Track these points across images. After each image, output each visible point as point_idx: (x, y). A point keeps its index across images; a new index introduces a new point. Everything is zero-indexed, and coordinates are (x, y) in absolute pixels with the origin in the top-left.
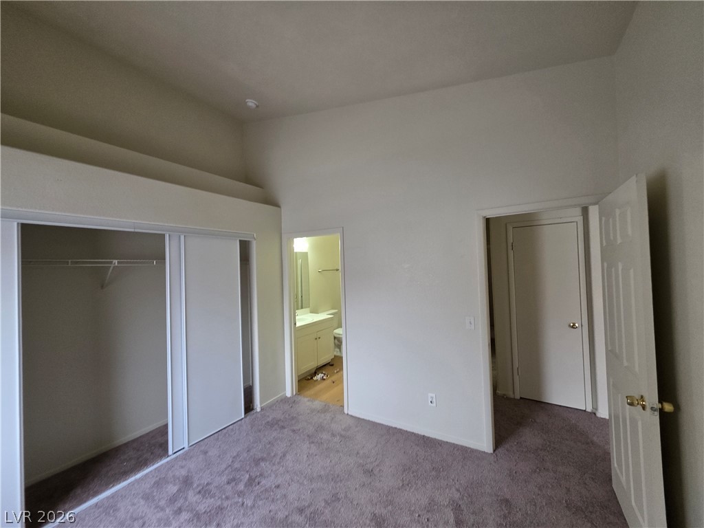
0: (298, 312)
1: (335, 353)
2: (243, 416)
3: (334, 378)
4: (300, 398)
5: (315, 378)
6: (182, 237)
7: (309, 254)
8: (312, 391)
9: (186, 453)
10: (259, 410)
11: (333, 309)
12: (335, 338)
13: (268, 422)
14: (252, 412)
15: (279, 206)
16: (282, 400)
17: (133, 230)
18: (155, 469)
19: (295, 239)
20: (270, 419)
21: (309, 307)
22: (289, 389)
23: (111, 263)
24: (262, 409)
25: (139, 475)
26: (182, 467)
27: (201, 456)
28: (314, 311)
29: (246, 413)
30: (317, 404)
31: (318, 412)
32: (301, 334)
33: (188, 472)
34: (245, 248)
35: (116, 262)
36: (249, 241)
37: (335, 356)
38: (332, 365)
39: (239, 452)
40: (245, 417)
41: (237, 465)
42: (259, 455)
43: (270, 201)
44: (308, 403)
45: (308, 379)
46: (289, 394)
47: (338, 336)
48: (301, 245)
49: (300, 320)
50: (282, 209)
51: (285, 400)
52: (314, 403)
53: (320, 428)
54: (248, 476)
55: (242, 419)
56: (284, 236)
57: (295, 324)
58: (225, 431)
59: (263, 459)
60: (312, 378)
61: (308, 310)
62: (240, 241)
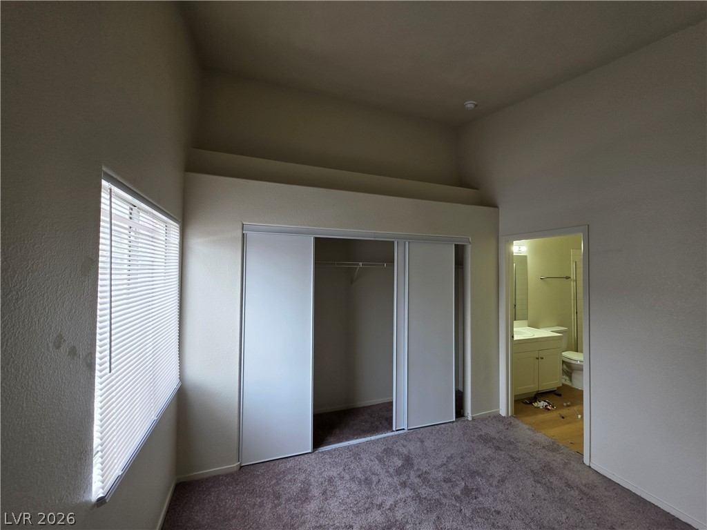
0: (515, 323)
1: (563, 381)
2: (454, 420)
3: (564, 412)
4: (517, 422)
5: (536, 405)
6: (407, 243)
7: (528, 257)
8: (532, 419)
9: (406, 435)
10: (470, 419)
11: (559, 325)
12: (563, 362)
13: (481, 435)
14: (463, 419)
15: (497, 207)
16: (495, 417)
17: (373, 239)
18: (384, 438)
19: (514, 242)
20: (482, 433)
21: (527, 319)
22: (504, 407)
23: (358, 265)
24: (473, 419)
25: (373, 438)
26: (404, 446)
27: (419, 443)
28: (534, 325)
29: (456, 417)
30: (540, 437)
31: (544, 447)
32: (520, 349)
33: (409, 453)
34: (460, 252)
35: (361, 264)
36: (463, 245)
37: (563, 384)
38: (560, 395)
39: (452, 454)
40: (456, 421)
41: (451, 467)
42: (474, 468)
43: (488, 202)
44: (529, 432)
45: (526, 403)
46: (503, 412)
47: (568, 360)
48: (520, 248)
49: (519, 333)
50: (500, 210)
51: (498, 417)
52: (538, 434)
53: (547, 468)
54: (463, 484)
55: (453, 422)
56: (500, 239)
57: (513, 337)
58: (437, 427)
59: (478, 474)
60: (531, 403)
61: (525, 322)
62: (455, 245)
